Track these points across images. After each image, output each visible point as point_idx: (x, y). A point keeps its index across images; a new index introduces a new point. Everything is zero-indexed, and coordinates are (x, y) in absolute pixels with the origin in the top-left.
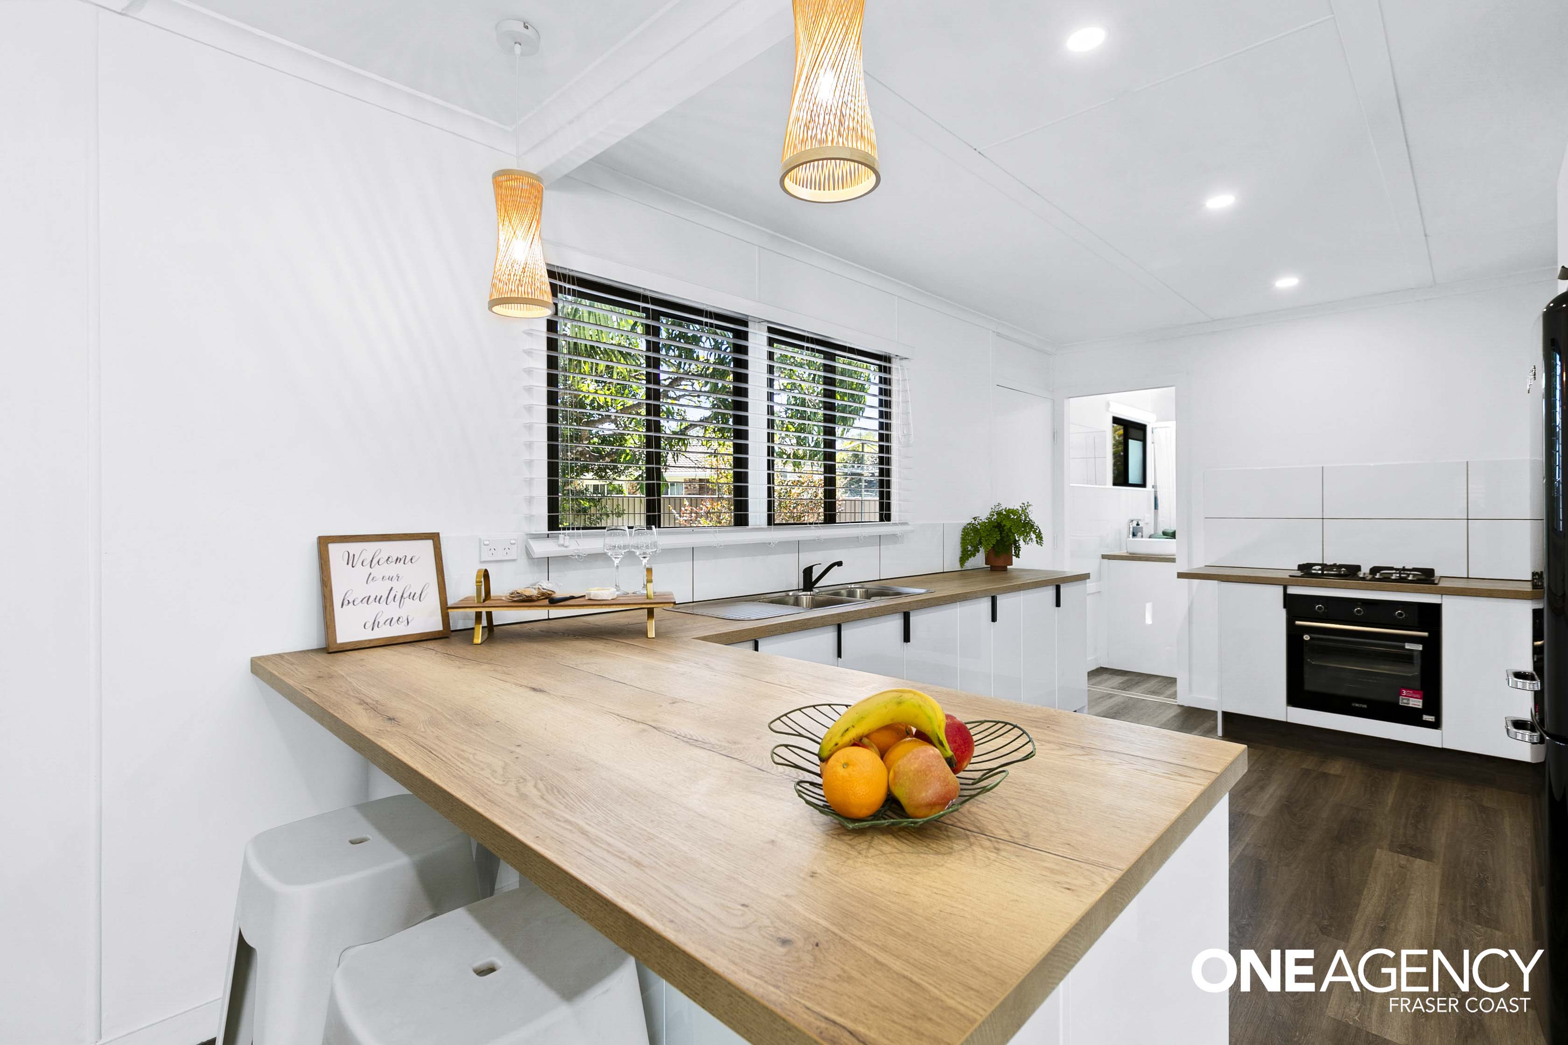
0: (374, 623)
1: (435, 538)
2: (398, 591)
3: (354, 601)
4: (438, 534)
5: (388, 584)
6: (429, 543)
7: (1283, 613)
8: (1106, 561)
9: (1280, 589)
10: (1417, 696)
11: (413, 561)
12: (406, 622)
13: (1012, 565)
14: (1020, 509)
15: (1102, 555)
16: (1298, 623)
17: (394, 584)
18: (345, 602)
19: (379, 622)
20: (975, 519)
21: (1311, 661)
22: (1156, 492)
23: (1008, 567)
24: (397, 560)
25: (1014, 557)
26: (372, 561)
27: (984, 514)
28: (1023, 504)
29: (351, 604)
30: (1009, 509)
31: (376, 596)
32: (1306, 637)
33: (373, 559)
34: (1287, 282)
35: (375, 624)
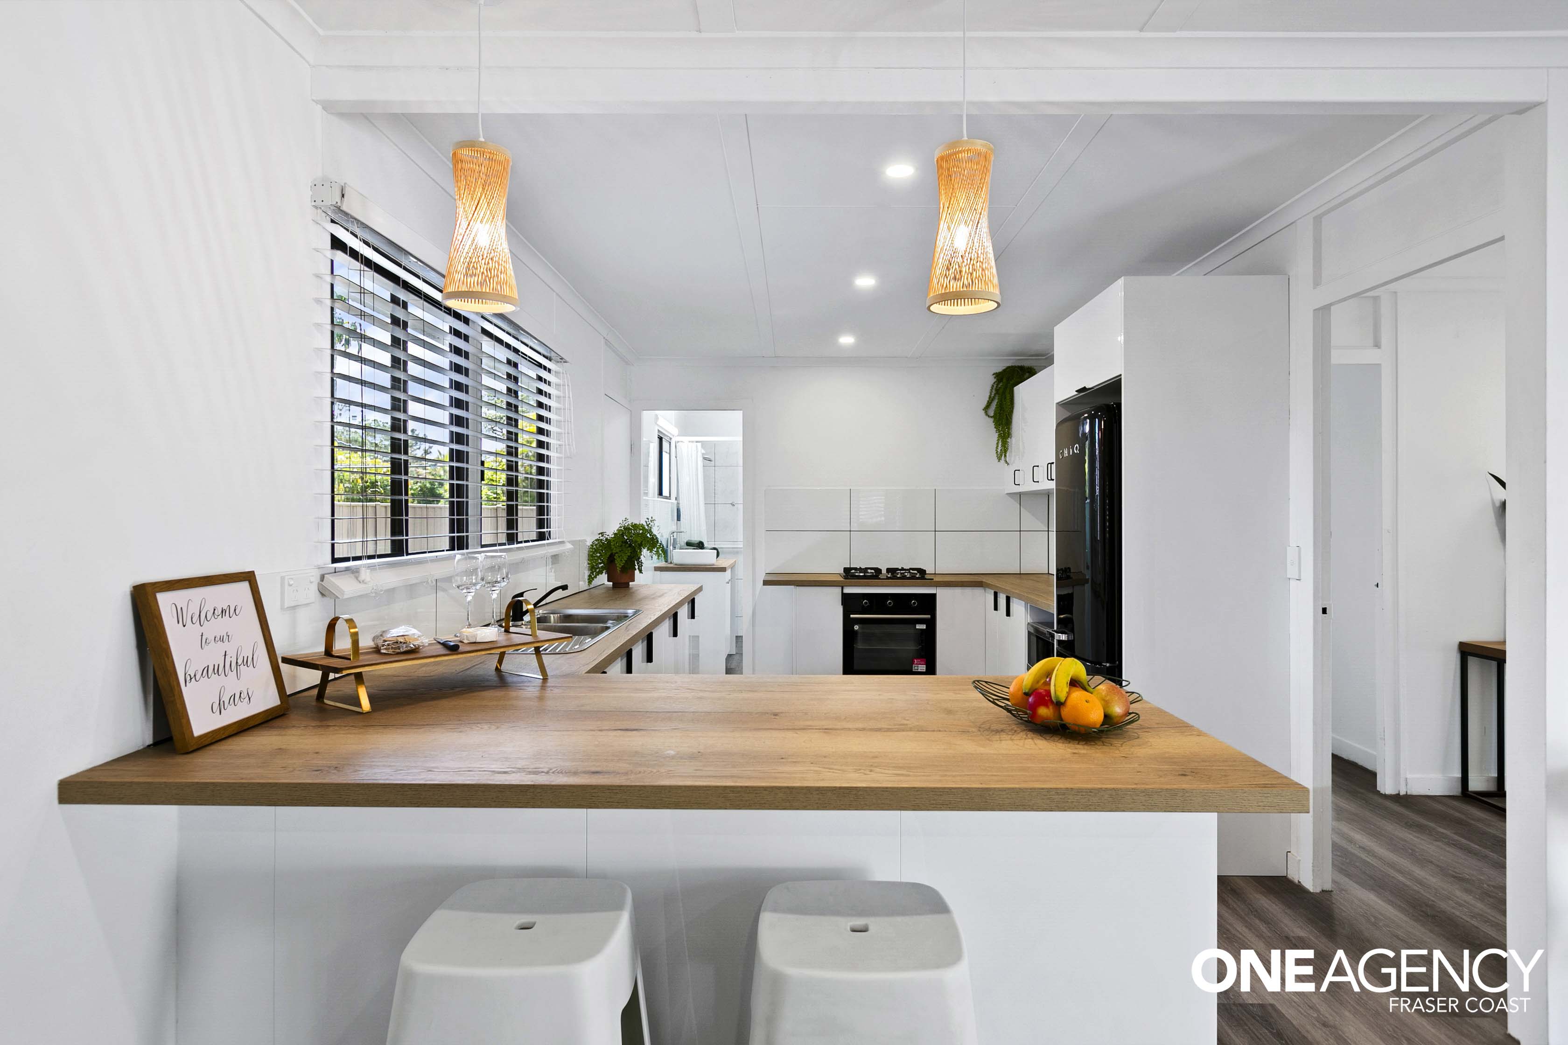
0: (220, 704)
1: (249, 577)
2: (231, 658)
3: (195, 675)
4: (253, 572)
5: (221, 647)
6: (245, 586)
7: (840, 610)
8: (658, 573)
9: (839, 590)
10: (923, 663)
11: (237, 612)
12: (247, 698)
13: (634, 581)
14: (645, 524)
15: (655, 567)
16: (851, 616)
17: (225, 646)
18: (188, 678)
19: (224, 701)
20: (602, 534)
21: (860, 645)
22: (678, 504)
23: (630, 583)
24: (222, 612)
25: (637, 572)
26: (200, 615)
27: (611, 530)
28: (648, 519)
29: (193, 679)
30: (635, 524)
31: (214, 665)
32: (856, 627)
33: (200, 612)
34: (847, 340)
35: (221, 706)
